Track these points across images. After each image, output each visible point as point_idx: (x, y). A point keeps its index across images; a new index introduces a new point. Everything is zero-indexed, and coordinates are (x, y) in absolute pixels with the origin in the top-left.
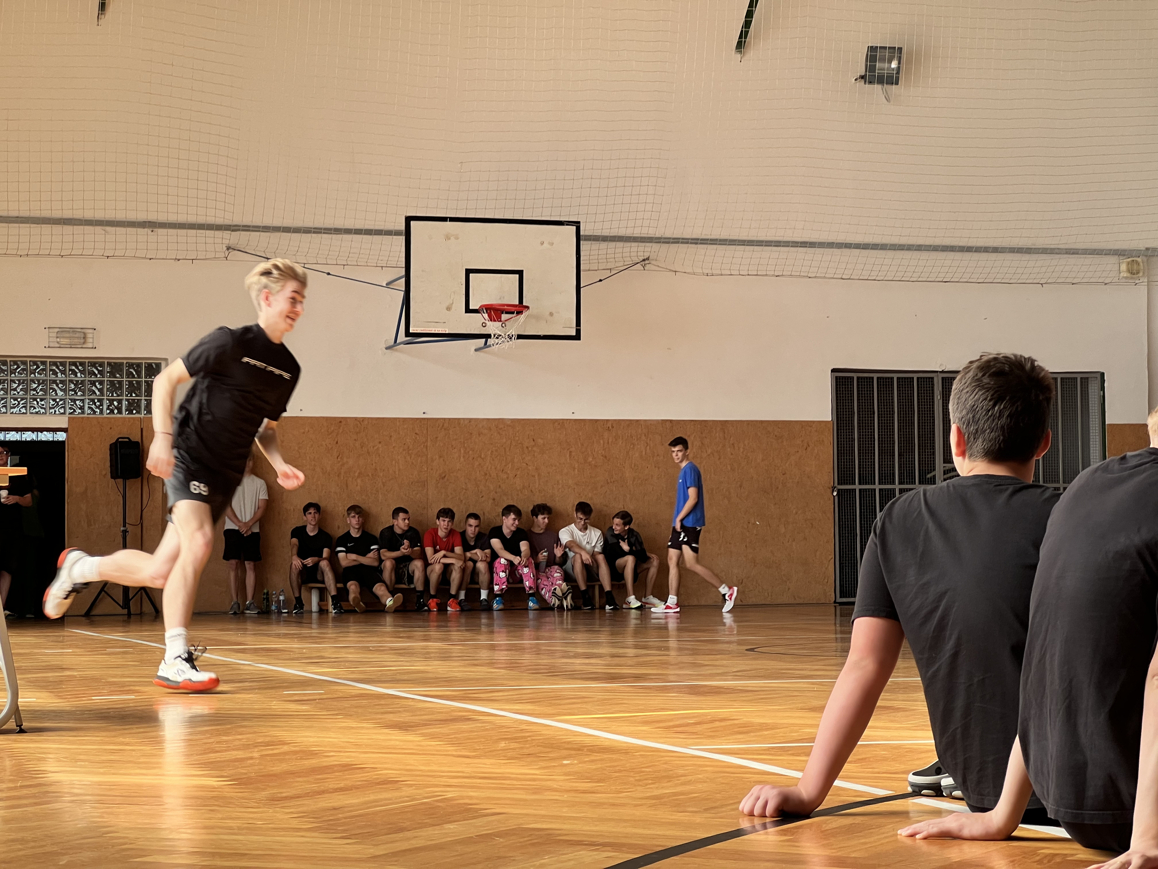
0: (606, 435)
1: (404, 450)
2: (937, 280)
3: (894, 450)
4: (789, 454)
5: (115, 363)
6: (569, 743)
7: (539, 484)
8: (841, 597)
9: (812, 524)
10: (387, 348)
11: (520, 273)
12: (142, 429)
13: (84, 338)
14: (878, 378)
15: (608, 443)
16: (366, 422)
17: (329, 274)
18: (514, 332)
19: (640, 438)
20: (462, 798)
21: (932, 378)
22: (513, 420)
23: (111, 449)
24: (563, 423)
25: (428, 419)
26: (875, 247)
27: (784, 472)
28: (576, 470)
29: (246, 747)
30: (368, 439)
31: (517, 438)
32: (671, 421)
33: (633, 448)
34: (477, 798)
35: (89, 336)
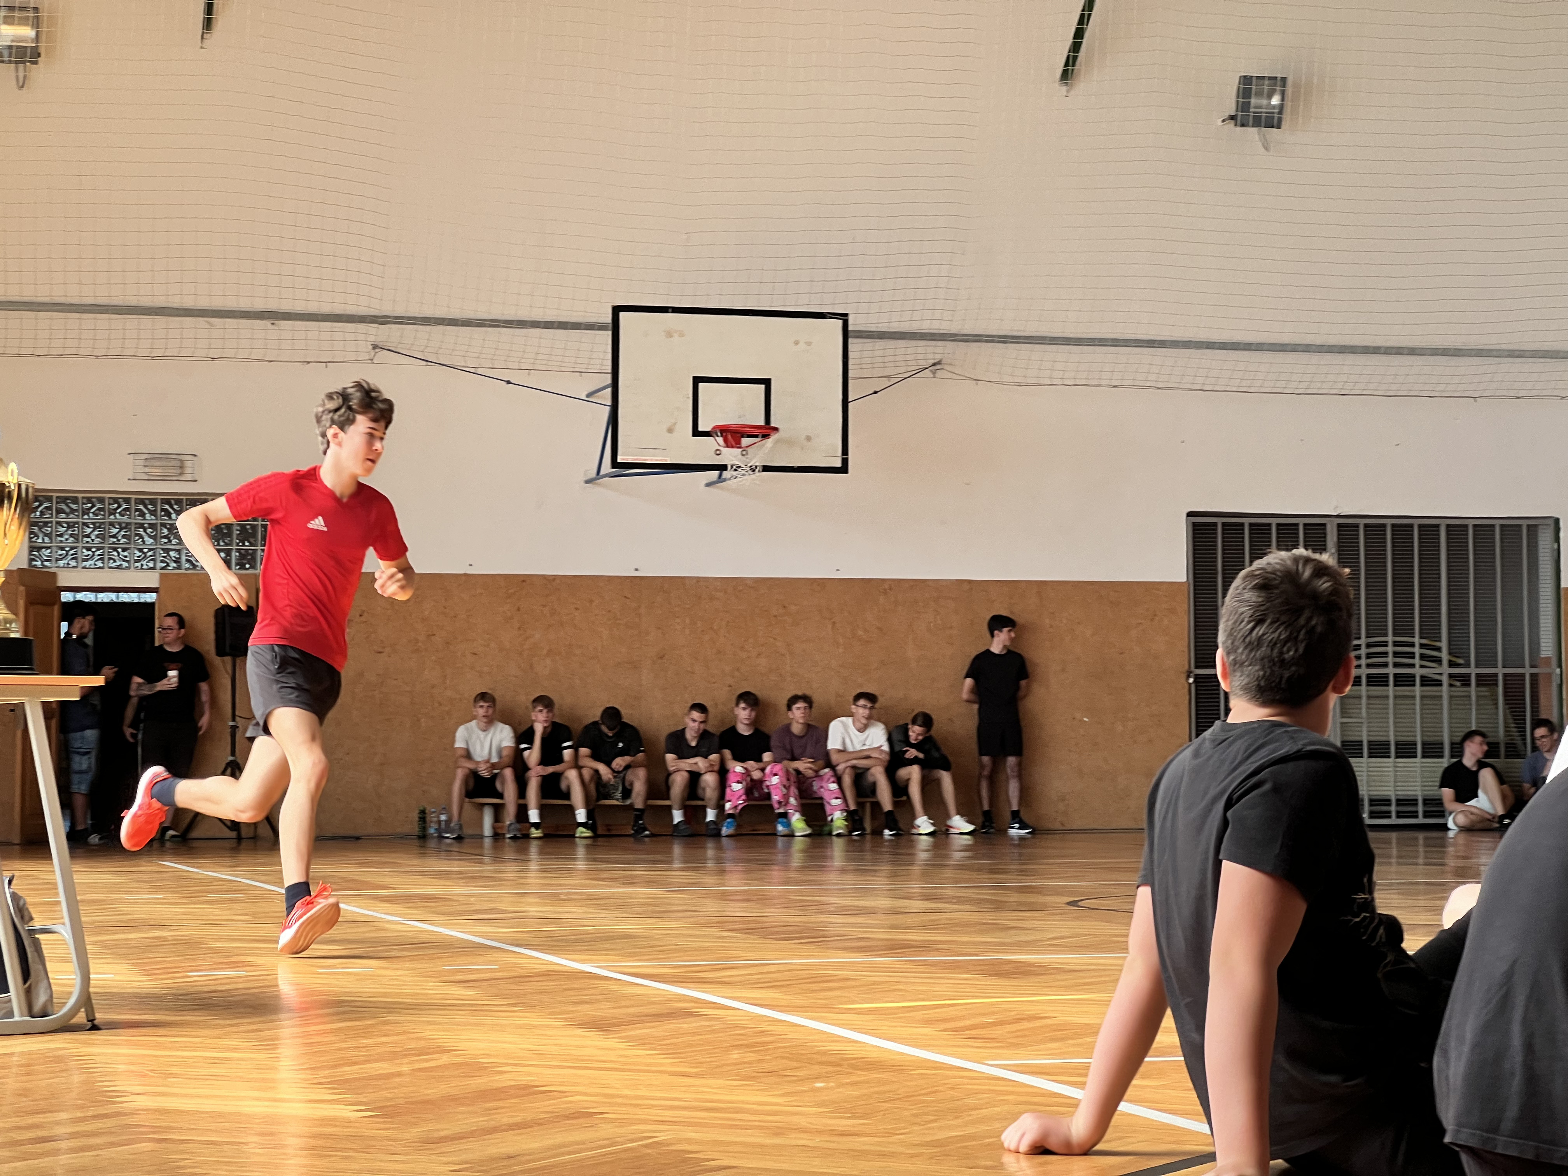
0: (882, 600)
1: (609, 619)
2: (1333, 391)
4: (1128, 627)
6: (824, 1053)
7: (792, 666)
9: (1159, 721)
10: (587, 482)
11: (767, 382)
13: (181, 467)
14: (1250, 524)
15: (885, 610)
16: (558, 581)
17: (509, 382)
18: (758, 462)
19: (928, 604)
20: (680, 1141)
22: (756, 580)
23: (215, 617)
24: (824, 583)
25: (641, 577)
27: (1121, 651)
28: (841, 647)
29: (393, 1056)
30: (560, 605)
31: (762, 604)
33: (918, 618)
34: (700, 1142)
35: (188, 464)
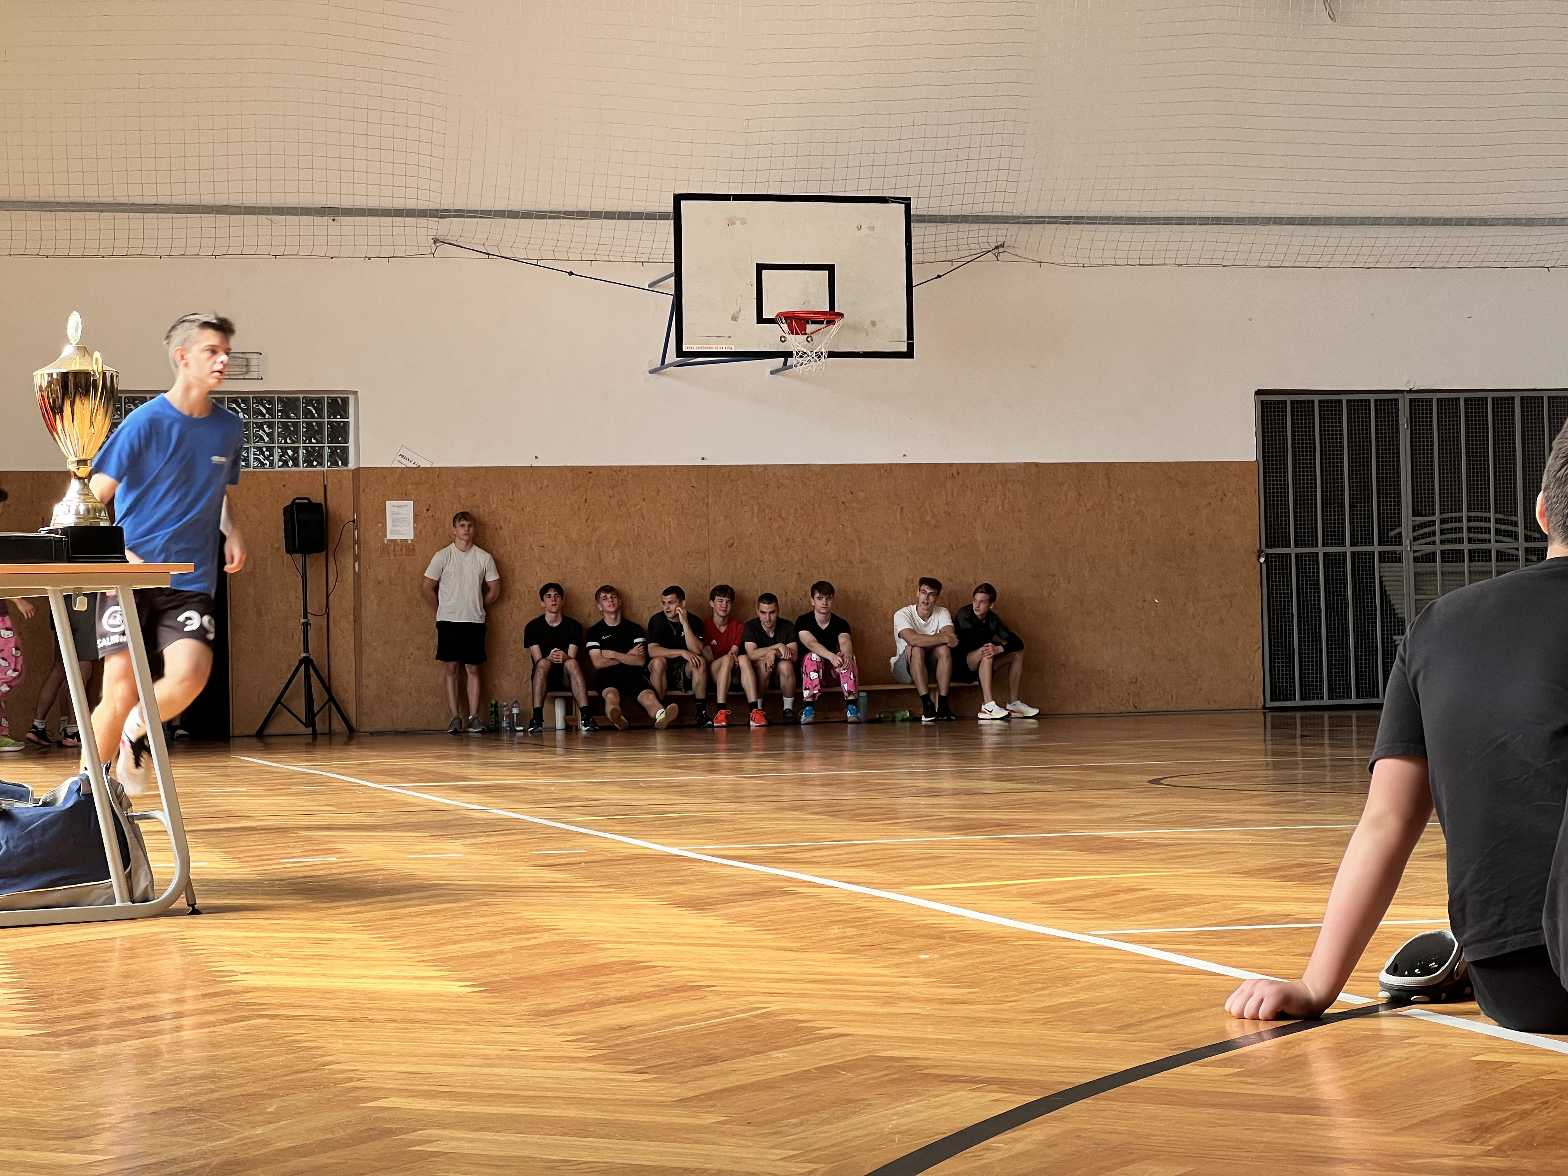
0: (949, 484)
1: (677, 509)
2: (1402, 265)
3: (1343, 499)
4: (1197, 508)
5: (287, 398)
6: (925, 926)
7: (861, 553)
8: (1272, 700)
9: (1231, 601)
10: (651, 372)
11: (830, 268)
12: (325, 487)
13: (246, 365)
14: (1320, 401)
15: (953, 496)
16: (625, 472)
17: (571, 273)
18: (823, 348)
19: (996, 488)
20: (790, 1011)
21: (1397, 400)
22: (823, 467)
23: (284, 514)
24: (891, 469)
25: (708, 466)
26: (1315, 221)
27: (1191, 532)
28: (910, 533)
29: (492, 935)
30: (627, 496)
31: (830, 491)
32: (1037, 464)
33: (986, 502)
34: (810, 1012)
35: (254, 362)
